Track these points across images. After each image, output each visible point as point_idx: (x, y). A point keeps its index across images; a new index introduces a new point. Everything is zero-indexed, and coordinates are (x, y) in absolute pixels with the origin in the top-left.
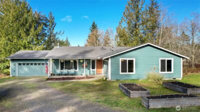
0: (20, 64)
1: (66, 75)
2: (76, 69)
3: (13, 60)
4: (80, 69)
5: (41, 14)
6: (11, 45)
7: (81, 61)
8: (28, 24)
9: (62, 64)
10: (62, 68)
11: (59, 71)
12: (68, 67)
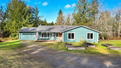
0: (23, 34)
1: (44, 39)
2: (49, 37)
3: (20, 32)
4: (51, 37)
5: (31, 7)
6: (18, 24)
7: (51, 33)
8: (25, 14)
9: (42, 34)
10: (42, 36)
11: (41, 38)
12: (45, 36)
